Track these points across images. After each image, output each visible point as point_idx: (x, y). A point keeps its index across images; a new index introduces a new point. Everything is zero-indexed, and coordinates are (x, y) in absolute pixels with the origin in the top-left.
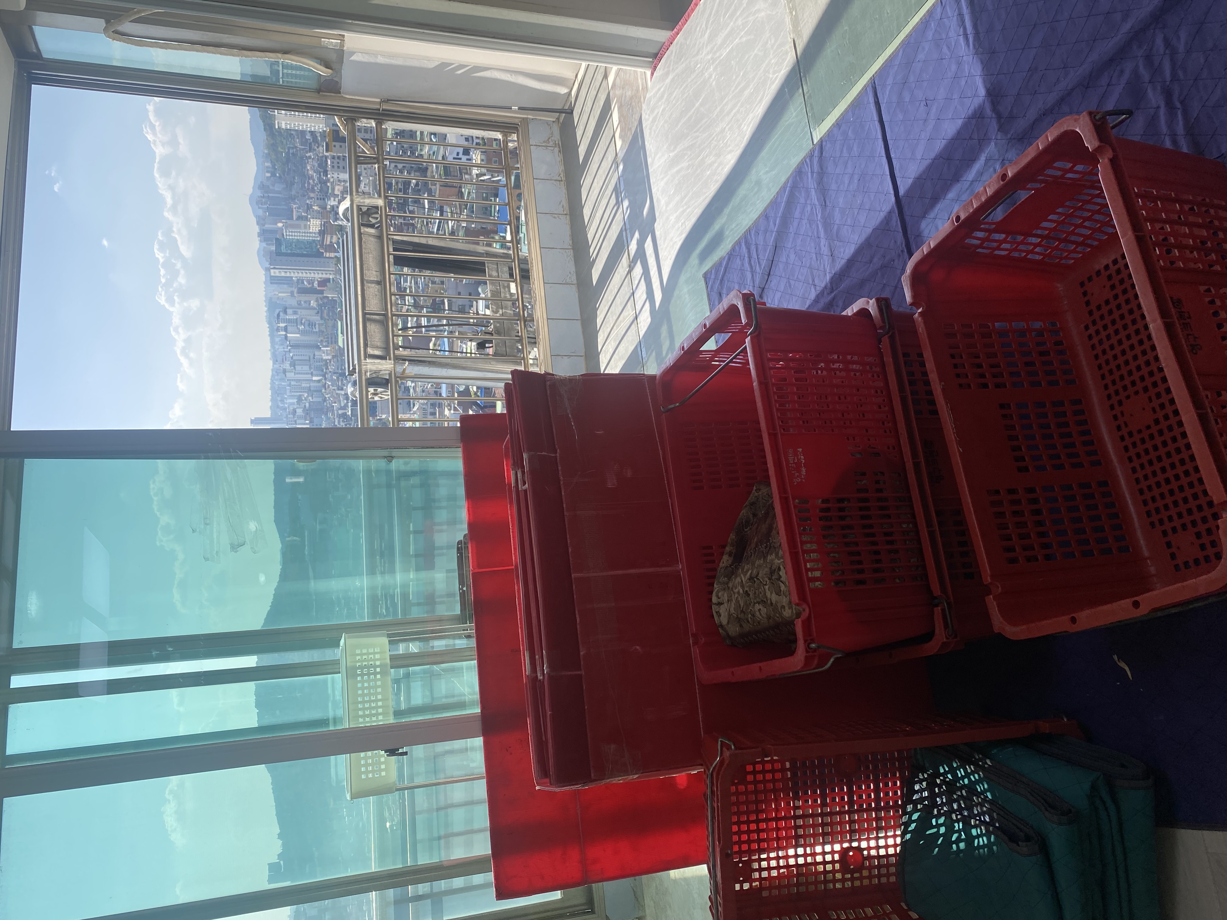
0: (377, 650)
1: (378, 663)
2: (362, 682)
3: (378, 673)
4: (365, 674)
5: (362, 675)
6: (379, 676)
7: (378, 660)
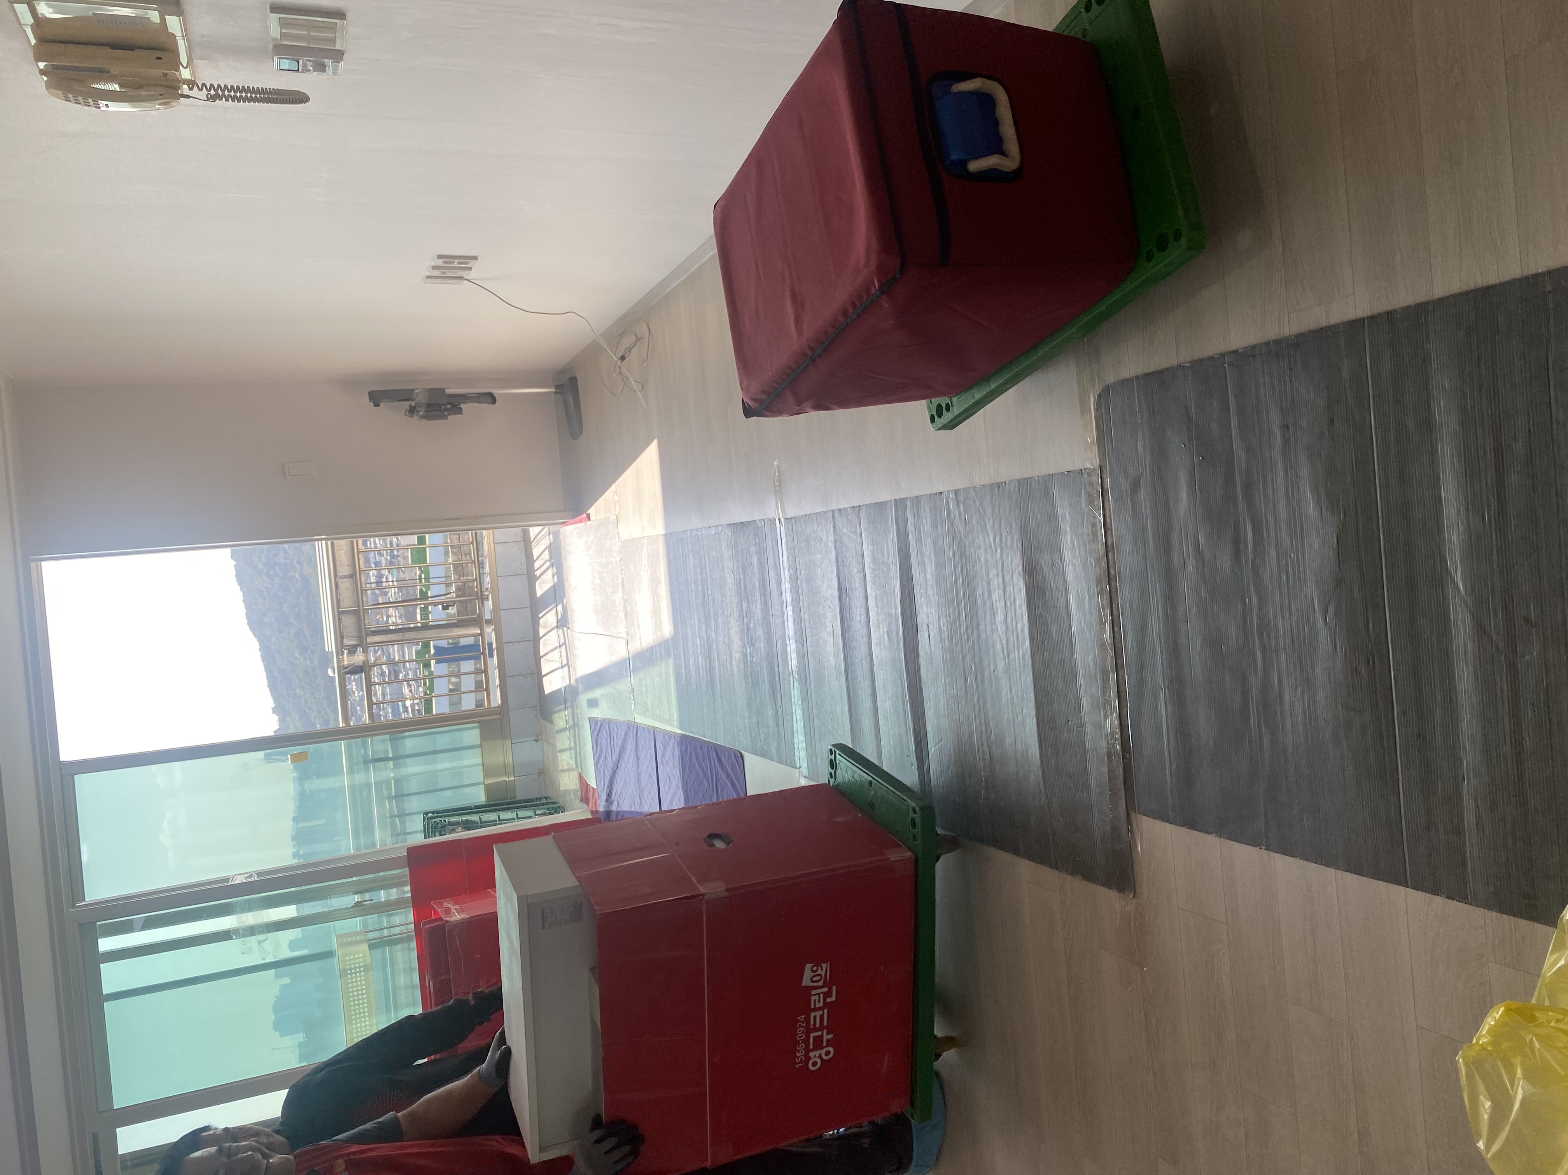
0: (361, 955)
1: (362, 964)
2: (351, 979)
3: (362, 971)
4: (353, 973)
5: (351, 974)
6: (362, 973)
7: (361, 962)
